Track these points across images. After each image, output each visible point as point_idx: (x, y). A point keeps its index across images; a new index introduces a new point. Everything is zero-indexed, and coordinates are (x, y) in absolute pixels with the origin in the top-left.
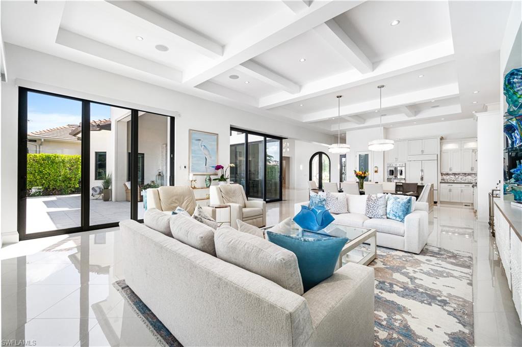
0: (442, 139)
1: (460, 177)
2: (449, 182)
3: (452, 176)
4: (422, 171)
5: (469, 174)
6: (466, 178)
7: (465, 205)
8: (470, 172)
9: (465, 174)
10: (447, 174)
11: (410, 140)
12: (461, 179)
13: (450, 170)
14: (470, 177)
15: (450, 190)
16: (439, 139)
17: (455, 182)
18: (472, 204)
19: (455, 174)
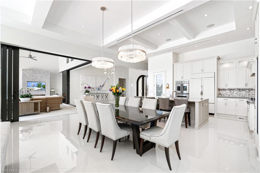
0: (219, 59)
1: (235, 92)
2: (225, 96)
3: (227, 91)
4: (202, 86)
5: (243, 90)
6: (240, 93)
7: (239, 118)
8: (244, 87)
9: (240, 89)
10: (224, 90)
11: (192, 61)
12: (236, 94)
13: (226, 86)
14: (244, 92)
15: (226, 104)
16: (216, 59)
17: (231, 96)
18: (247, 117)
19: (230, 90)
